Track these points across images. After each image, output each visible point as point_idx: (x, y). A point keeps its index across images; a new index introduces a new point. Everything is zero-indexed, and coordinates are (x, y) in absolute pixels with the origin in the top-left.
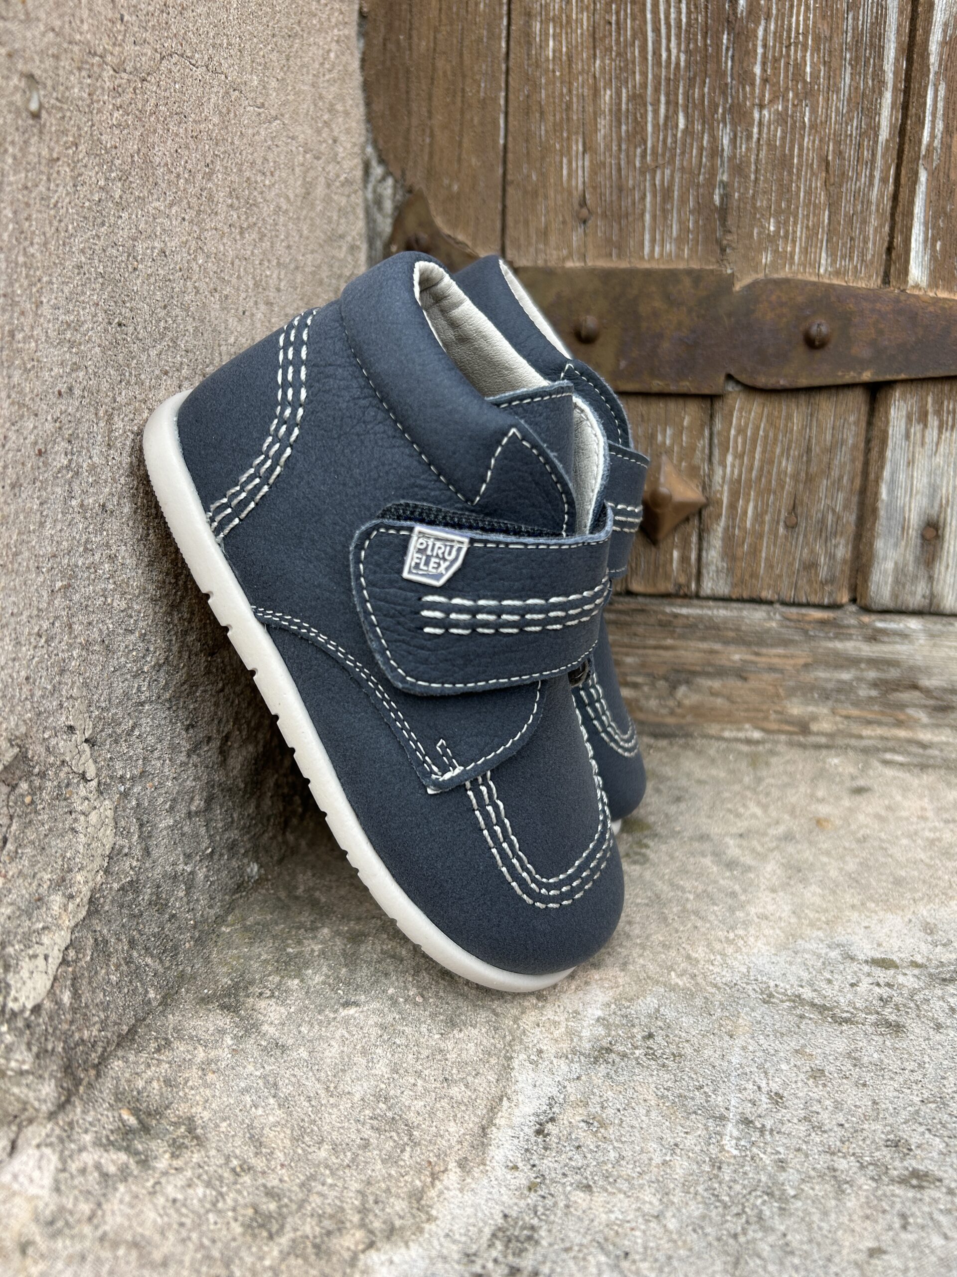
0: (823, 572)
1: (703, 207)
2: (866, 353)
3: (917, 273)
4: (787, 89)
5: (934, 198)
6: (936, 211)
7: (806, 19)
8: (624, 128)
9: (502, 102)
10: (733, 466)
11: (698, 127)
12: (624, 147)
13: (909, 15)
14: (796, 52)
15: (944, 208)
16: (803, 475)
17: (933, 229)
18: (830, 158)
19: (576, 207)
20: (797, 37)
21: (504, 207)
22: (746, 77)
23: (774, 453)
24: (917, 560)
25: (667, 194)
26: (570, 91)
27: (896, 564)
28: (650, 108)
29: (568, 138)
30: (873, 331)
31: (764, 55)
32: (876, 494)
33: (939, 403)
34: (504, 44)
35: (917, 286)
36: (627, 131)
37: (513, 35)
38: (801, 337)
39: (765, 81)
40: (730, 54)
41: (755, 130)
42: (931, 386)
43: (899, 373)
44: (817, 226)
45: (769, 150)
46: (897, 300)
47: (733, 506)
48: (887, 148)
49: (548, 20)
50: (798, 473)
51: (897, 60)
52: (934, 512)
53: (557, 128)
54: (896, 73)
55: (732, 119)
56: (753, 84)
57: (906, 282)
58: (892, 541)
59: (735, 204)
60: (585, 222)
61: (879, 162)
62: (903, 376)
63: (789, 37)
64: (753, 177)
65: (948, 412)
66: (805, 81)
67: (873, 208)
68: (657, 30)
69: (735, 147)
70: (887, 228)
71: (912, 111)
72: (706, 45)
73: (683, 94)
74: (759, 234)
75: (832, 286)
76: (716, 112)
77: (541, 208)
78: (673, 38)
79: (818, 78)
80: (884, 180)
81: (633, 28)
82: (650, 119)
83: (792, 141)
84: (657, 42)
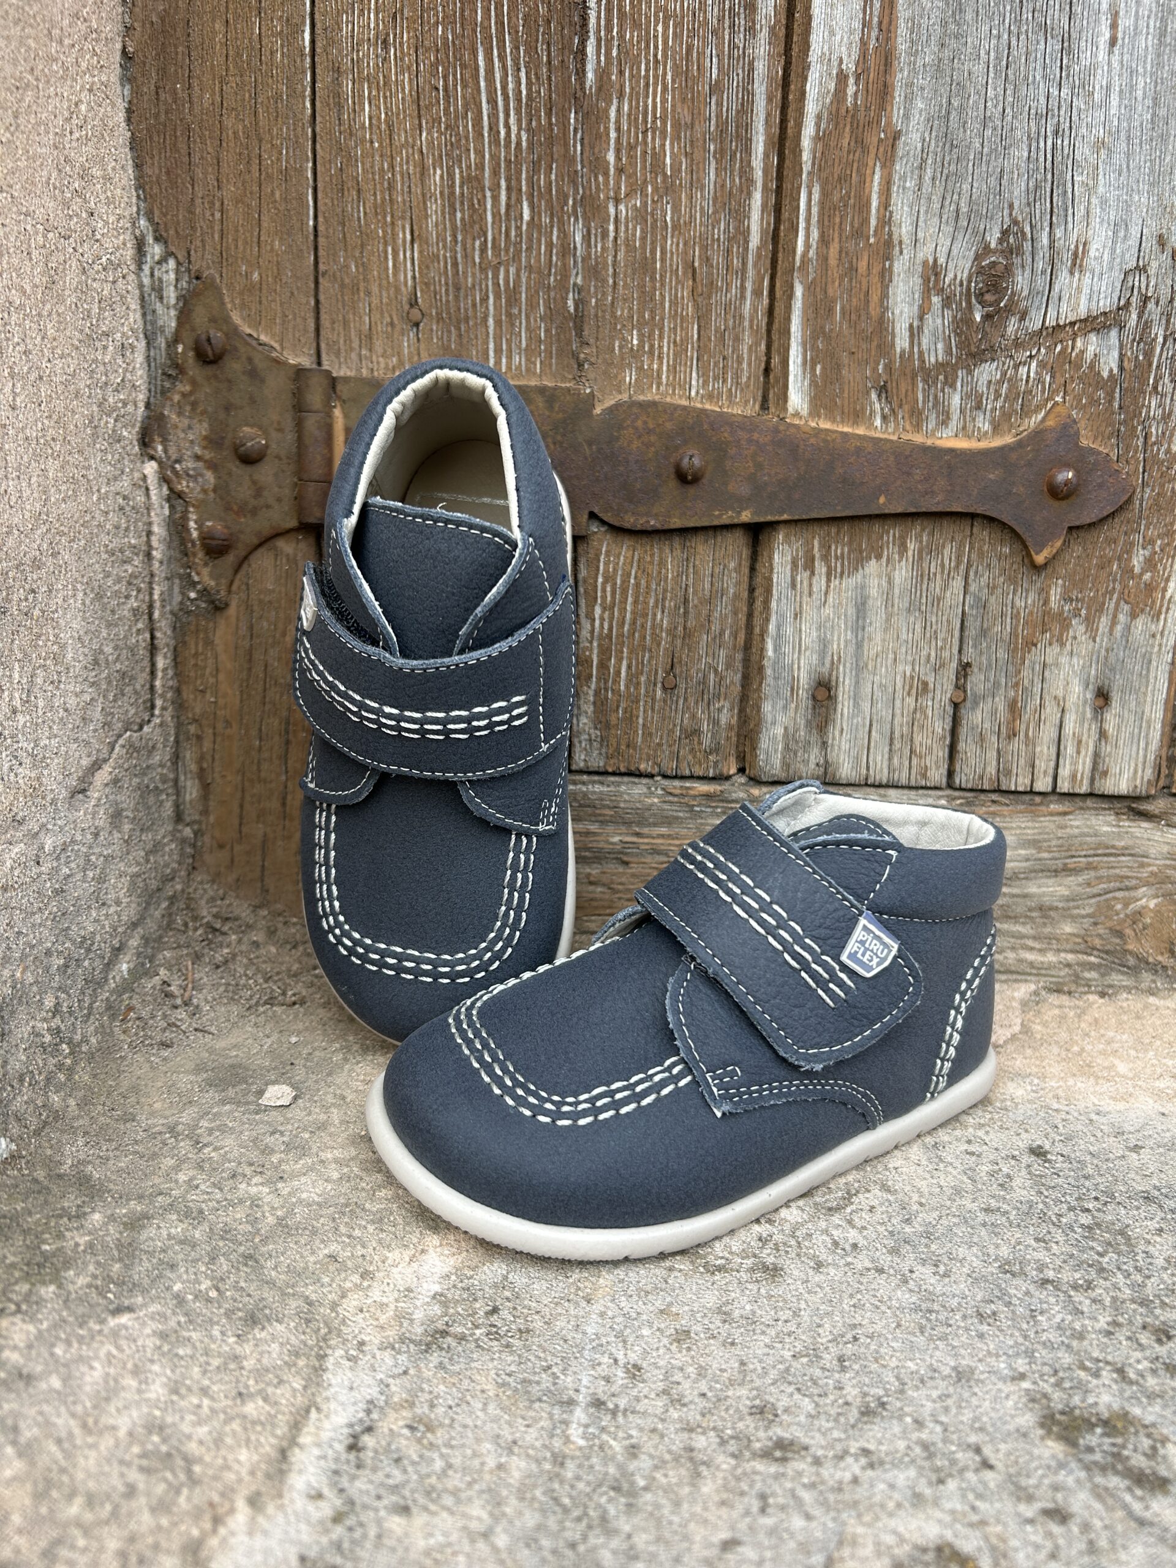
0: (707, 741)
1: (555, 313)
2: (745, 490)
3: (797, 399)
4: (645, 182)
5: (812, 316)
6: (816, 331)
7: (664, 101)
8: (459, 215)
9: (310, 175)
10: (602, 619)
11: (545, 220)
12: (460, 238)
13: (780, 104)
14: (654, 139)
15: (822, 328)
16: (680, 628)
17: (812, 350)
18: (696, 264)
19: (406, 307)
20: (654, 122)
21: (317, 302)
22: (597, 165)
23: (646, 603)
24: (808, 723)
25: (513, 297)
26: (392, 167)
27: (786, 729)
28: (488, 194)
29: (393, 223)
30: (751, 464)
31: (618, 139)
32: (762, 650)
33: (826, 548)
34: (308, 104)
35: (797, 414)
36: (462, 219)
37: (320, 93)
38: (672, 470)
39: (620, 170)
40: (579, 136)
41: (612, 227)
42: (817, 528)
43: (781, 514)
44: (685, 340)
45: (627, 252)
46: (776, 431)
47: (603, 665)
48: (759, 256)
49: (361, 80)
50: (676, 628)
51: (766, 155)
52: (825, 670)
53: (378, 210)
54: (766, 171)
55: (584, 213)
56: (606, 174)
57: (786, 409)
58: (781, 703)
59: (592, 311)
60: (417, 325)
61: (751, 272)
62: (785, 517)
63: (645, 121)
64: (611, 281)
65: (837, 558)
66: (665, 174)
67: (747, 324)
68: (492, 101)
69: (589, 246)
70: (763, 347)
71: (785, 215)
72: (550, 124)
73: (527, 179)
74: (621, 347)
75: (703, 411)
76: (566, 203)
77: (363, 307)
78: (512, 113)
79: (680, 170)
80: (757, 293)
81: (464, 97)
82: (489, 207)
83: (653, 242)
84: (493, 116)
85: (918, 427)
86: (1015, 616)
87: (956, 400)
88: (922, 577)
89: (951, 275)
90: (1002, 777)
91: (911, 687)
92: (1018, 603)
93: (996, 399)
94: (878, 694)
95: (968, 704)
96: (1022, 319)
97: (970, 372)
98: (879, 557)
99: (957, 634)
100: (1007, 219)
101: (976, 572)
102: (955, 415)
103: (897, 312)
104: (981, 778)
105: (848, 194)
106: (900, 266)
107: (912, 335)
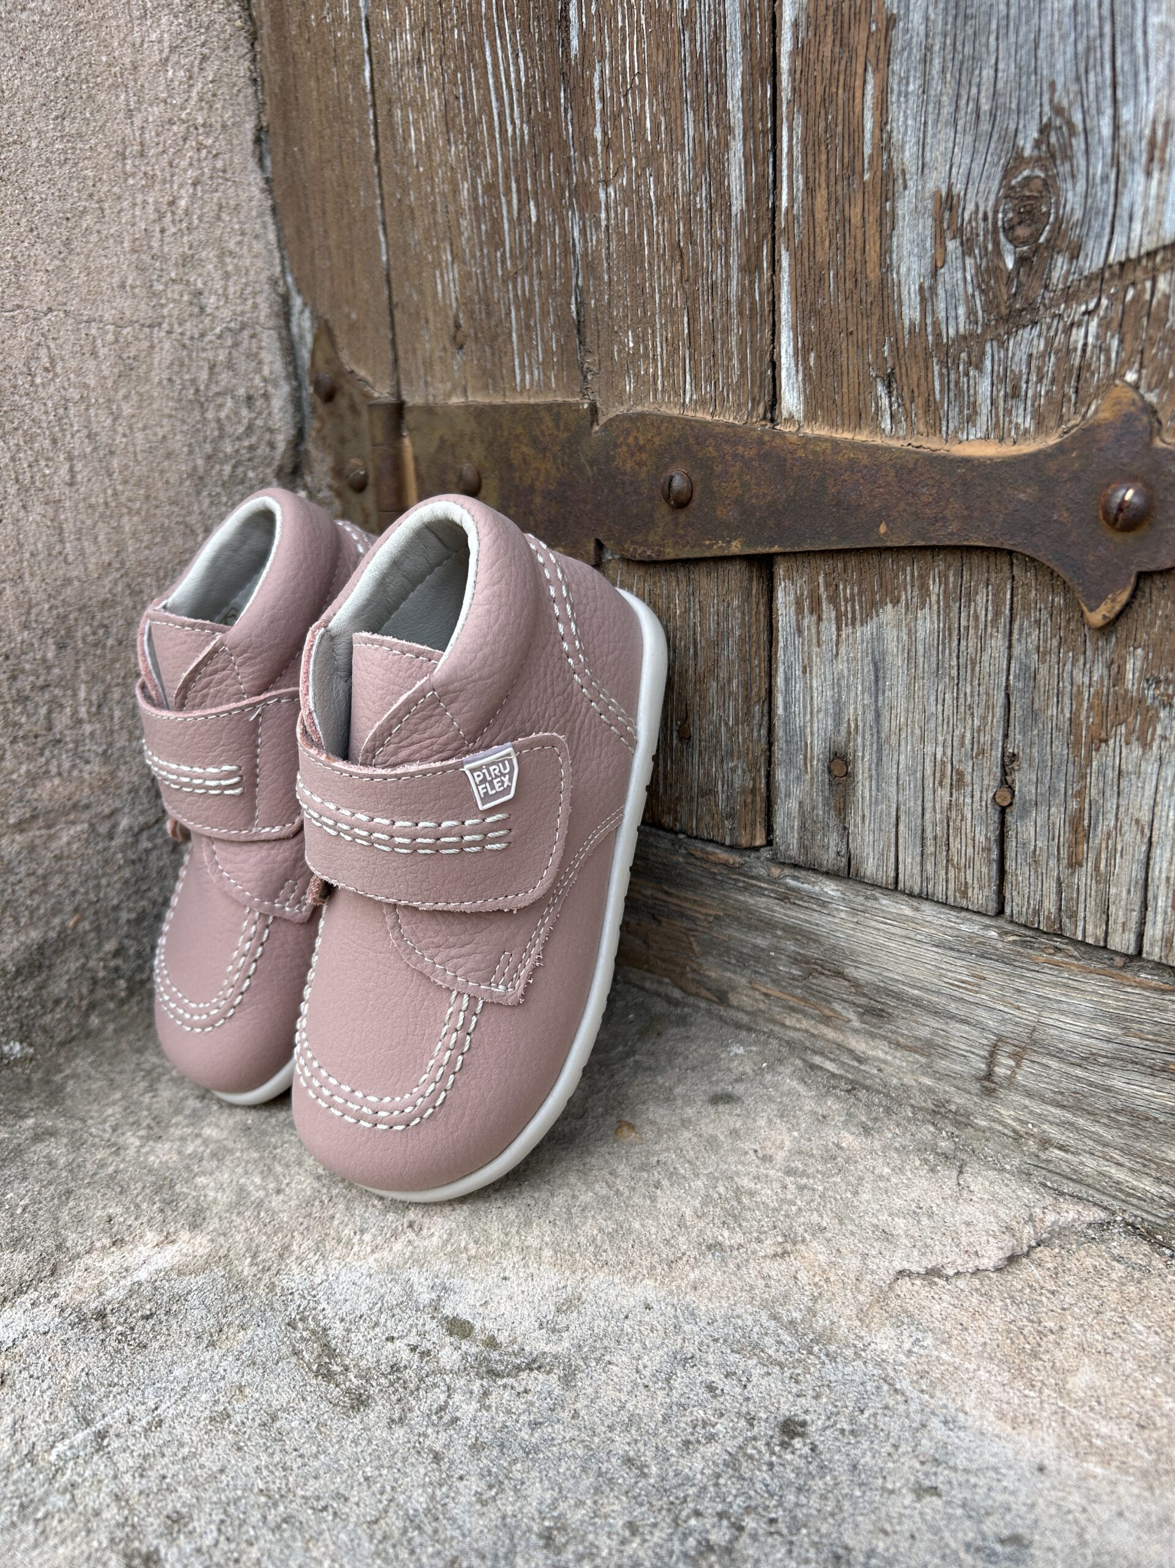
1: (562, 320)
2: (733, 515)
3: (791, 400)
4: (629, 154)
5: (801, 290)
6: (805, 311)
7: (640, 52)
8: (483, 227)
9: (379, 211)
11: (549, 217)
12: (485, 252)
14: (634, 101)
15: (813, 304)
17: (803, 335)
18: (682, 244)
19: (453, 330)
20: (633, 80)
22: (586, 146)
24: (826, 803)
25: (529, 307)
26: (433, 189)
27: (801, 804)
28: (503, 200)
29: (437, 247)
30: (738, 484)
31: (603, 112)
32: (774, 705)
33: (833, 587)
35: (791, 419)
36: (487, 231)
37: (380, 129)
38: (663, 494)
39: (607, 146)
40: (569, 117)
41: (603, 215)
42: (819, 563)
43: (772, 544)
44: (676, 337)
45: (619, 241)
48: (746, 219)
49: (406, 105)
52: (841, 739)
53: (427, 235)
55: (580, 203)
56: (595, 155)
58: (795, 773)
59: (592, 314)
60: (461, 347)
61: (735, 245)
62: (780, 549)
63: (625, 82)
64: (606, 277)
65: (846, 600)
66: (646, 141)
67: (734, 309)
68: (500, 98)
69: (586, 241)
72: (545, 109)
73: (531, 177)
74: (619, 352)
75: (696, 421)
76: (563, 196)
77: (425, 334)
78: (515, 106)
79: (660, 133)
81: (478, 100)
82: (505, 213)
83: (640, 225)
84: (501, 114)
85: (934, 428)
86: (1077, 696)
87: (984, 387)
88: (950, 633)
89: (970, 207)
90: (1065, 920)
91: (943, 775)
92: (1079, 678)
93: (1040, 380)
94: (905, 778)
95: (1015, 809)
96: (1074, 257)
97: (1002, 345)
98: (896, 602)
99: (999, 711)
100: (1047, 108)
101: (1021, 629)
102: (985, 408)
103: (903, 270)
104: (1037, 912)
105: (835, 118)
106: (904, 206)
107: (923, 300)
